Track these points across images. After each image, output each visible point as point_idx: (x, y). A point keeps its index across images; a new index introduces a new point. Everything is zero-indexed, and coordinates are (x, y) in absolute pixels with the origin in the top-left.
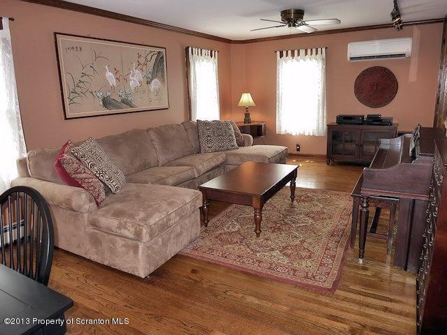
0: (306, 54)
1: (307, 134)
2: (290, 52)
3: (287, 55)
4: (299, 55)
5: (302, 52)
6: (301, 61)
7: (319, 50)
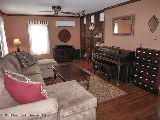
0: (40, 23)
1: (44, 54)
2: (33, 22)
3: (32, 23)
4: (37, 23)
5: (39, 22)
6: (39, 26)
7: (45, 22)
